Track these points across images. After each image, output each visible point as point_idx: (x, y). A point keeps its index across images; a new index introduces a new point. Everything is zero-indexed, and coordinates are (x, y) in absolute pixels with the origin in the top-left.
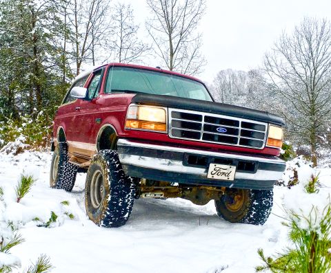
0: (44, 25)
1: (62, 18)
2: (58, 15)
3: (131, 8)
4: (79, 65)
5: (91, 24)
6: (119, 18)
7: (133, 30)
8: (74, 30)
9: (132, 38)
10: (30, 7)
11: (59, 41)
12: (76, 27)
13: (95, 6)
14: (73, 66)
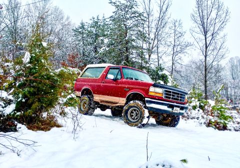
0: (132, 34)
1: (142, 30)
2: (139, 28)
3: (181, 22)
4: (150, 56)
5: (157, 33)
6: (174, 28)
7: (182, 35)
8: (148, 36)
9: (181, 39)
10: (125, 25)
11: (140, 43)
12: (149, 35)
13: (160, 22)
14: (147, 56)
